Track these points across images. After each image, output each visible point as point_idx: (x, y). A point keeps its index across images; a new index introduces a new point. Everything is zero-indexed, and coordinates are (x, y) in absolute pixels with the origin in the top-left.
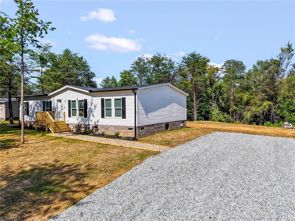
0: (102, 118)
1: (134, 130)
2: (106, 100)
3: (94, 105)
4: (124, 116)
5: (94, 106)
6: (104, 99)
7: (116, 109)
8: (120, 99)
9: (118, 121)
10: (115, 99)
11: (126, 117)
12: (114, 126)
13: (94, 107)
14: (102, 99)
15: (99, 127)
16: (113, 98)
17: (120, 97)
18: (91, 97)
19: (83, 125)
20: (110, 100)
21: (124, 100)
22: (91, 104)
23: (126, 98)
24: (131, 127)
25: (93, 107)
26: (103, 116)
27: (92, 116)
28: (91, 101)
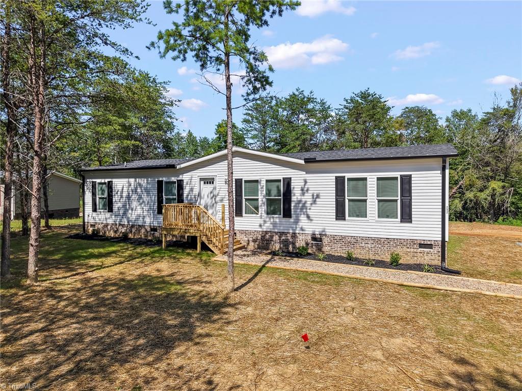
0: (336, 219)
1: (437, 250)
2: (349, 179)
3: (311, 194)
4: (407, 217)
5: (313, 196)
6: (344, 177)
7: (379, 201)
8: (396, 178)
9: (393, 229)
10: (379, 179)
11: (413, 219)
12: (374, 239)
13: (311, 197)
14: (337, 178)
15: (326, 240)
16: (372, 178)
17: (397, 174)
18: (305, 173)
19: (276, 238)
20: (365, 179)
21: (406, 182)
22: (302, 190)
23: (413, 176)
24: (429, 243)
25: (308, 198)
26: (340, 215)
27: (306, 219)
28: (303, 184)
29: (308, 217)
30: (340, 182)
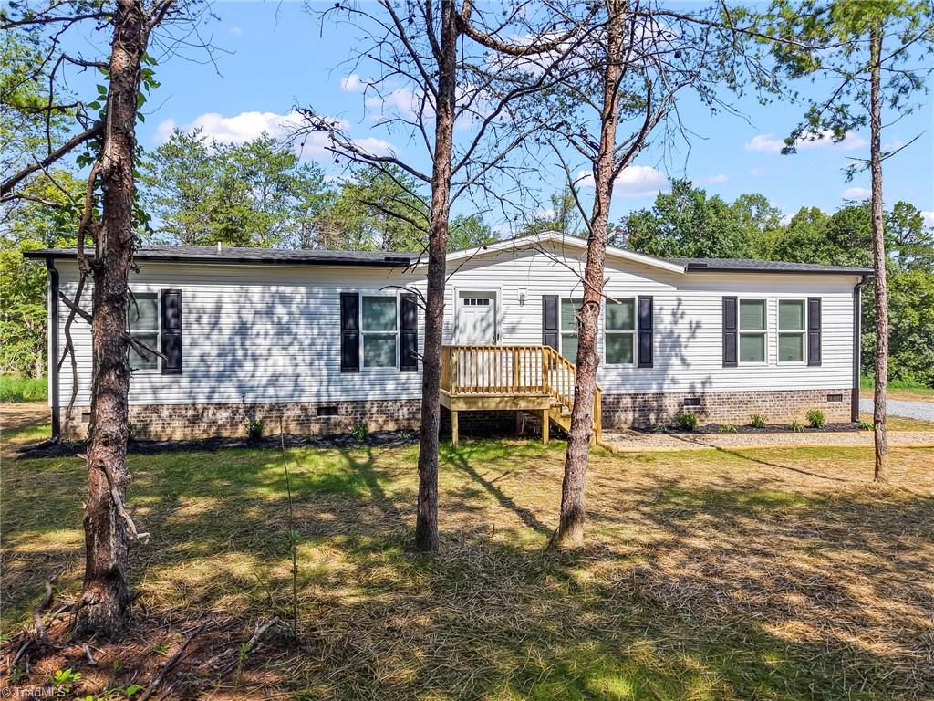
0: (724, 366)
1: (846, 401)
2: (743, 302)
3: (688, 321)
4: (815, 360)
5: (691, 323)
6: (735, 298)
7: (782, 335)
8: (801, 303)
9: (798, 376)
10: (782, 303)
11: (823, 361)
12: (773, 393)
13: (688, 326)
14: (725, 298)
15: (709, 401)
16: (772, 299)
17: (804, 296)
18: (675, 289)
19: (627, 402)
20: (763, 302)
21: (815, 305)
22: (674, 314)
23: (823, 299)
24: (839, 393)
25: (682, 329)
26: (730, 360)
27: (679, 363)
28: (676, 303)
29: (683, 360)
30: (729, 306)
